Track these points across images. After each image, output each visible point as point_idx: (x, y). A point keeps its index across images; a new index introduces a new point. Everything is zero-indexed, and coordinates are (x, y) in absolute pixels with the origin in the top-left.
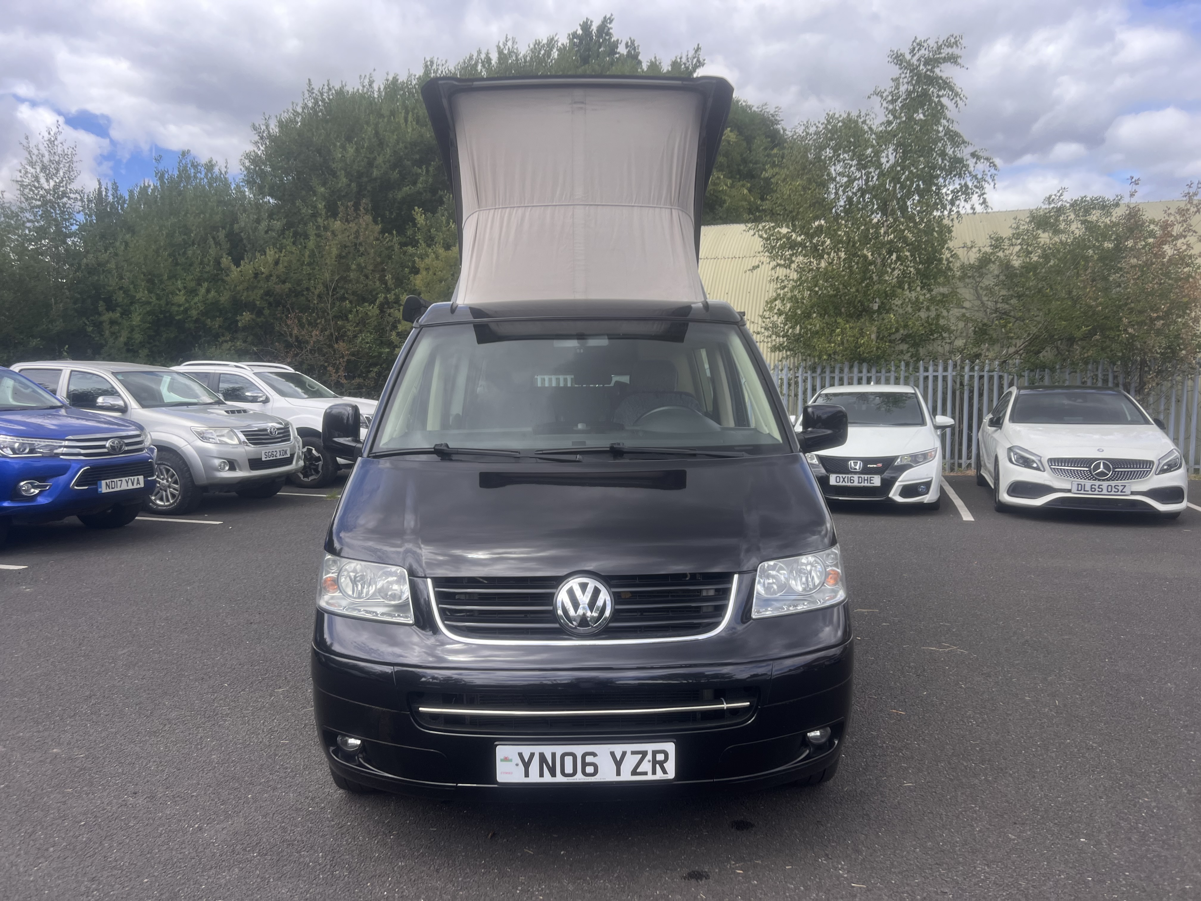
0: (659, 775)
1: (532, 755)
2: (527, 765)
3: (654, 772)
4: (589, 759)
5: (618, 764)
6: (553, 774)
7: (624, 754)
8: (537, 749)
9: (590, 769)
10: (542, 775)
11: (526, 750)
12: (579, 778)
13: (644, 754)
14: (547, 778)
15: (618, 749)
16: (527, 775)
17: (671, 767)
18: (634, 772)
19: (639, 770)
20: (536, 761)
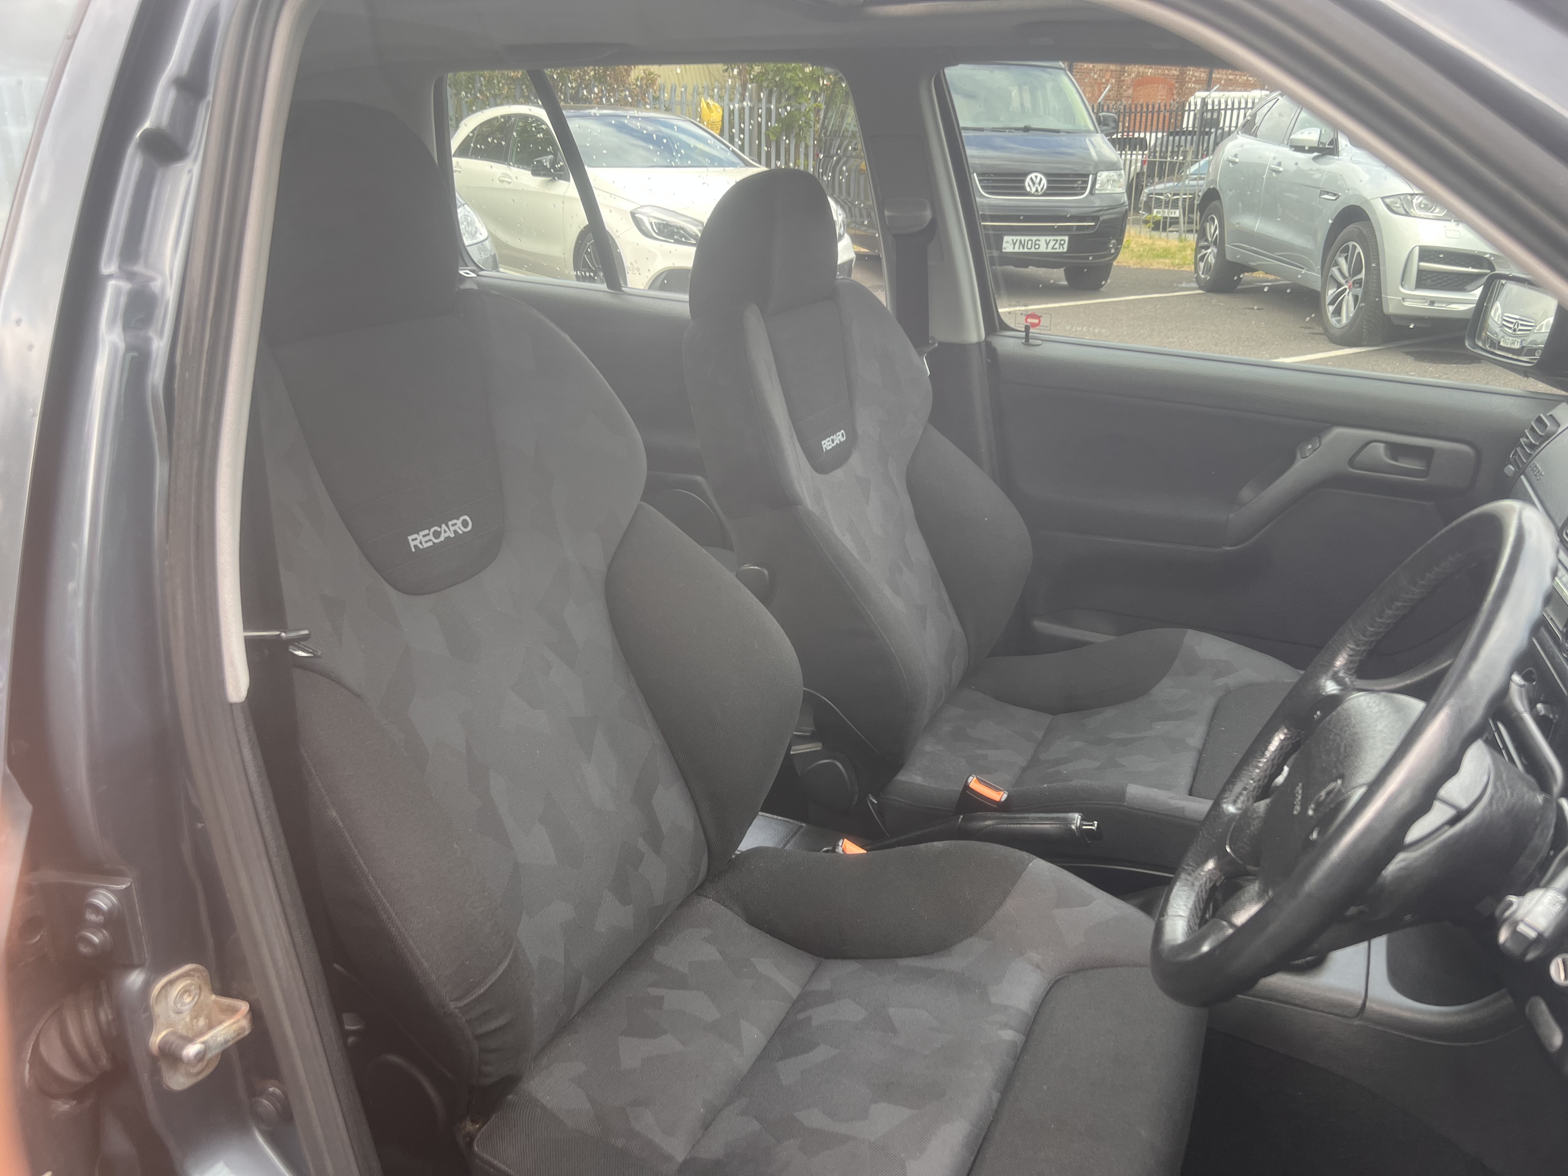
0: (1061, 250)
1: (1017, 240)
2: (1014, 244)
3: (1059, 249)
4: (1037, 242)
5: (1047, 244)
6: (1024, 248)
7: (1050, 240)
8: (1019, 238)
9: (1037, 247)
10: (1019, 248)
11: (1015, 238)
12: (1033, 250)
13: (1057, 240)
14: (1021, 250)
15: (1048, 238)
16: (1014, 248)
17: (1066, 246)
18: (1053, 248)
19: (1055, 247)
20: (1018, 243)
